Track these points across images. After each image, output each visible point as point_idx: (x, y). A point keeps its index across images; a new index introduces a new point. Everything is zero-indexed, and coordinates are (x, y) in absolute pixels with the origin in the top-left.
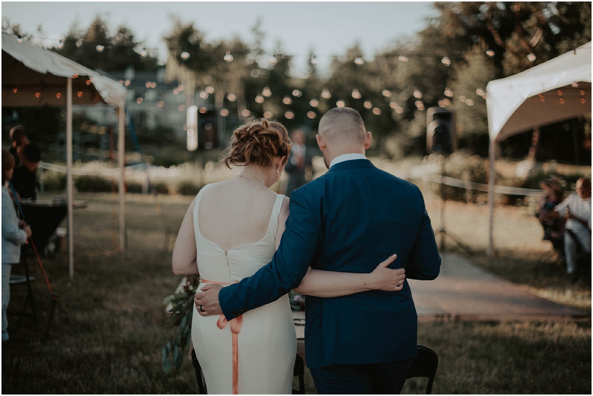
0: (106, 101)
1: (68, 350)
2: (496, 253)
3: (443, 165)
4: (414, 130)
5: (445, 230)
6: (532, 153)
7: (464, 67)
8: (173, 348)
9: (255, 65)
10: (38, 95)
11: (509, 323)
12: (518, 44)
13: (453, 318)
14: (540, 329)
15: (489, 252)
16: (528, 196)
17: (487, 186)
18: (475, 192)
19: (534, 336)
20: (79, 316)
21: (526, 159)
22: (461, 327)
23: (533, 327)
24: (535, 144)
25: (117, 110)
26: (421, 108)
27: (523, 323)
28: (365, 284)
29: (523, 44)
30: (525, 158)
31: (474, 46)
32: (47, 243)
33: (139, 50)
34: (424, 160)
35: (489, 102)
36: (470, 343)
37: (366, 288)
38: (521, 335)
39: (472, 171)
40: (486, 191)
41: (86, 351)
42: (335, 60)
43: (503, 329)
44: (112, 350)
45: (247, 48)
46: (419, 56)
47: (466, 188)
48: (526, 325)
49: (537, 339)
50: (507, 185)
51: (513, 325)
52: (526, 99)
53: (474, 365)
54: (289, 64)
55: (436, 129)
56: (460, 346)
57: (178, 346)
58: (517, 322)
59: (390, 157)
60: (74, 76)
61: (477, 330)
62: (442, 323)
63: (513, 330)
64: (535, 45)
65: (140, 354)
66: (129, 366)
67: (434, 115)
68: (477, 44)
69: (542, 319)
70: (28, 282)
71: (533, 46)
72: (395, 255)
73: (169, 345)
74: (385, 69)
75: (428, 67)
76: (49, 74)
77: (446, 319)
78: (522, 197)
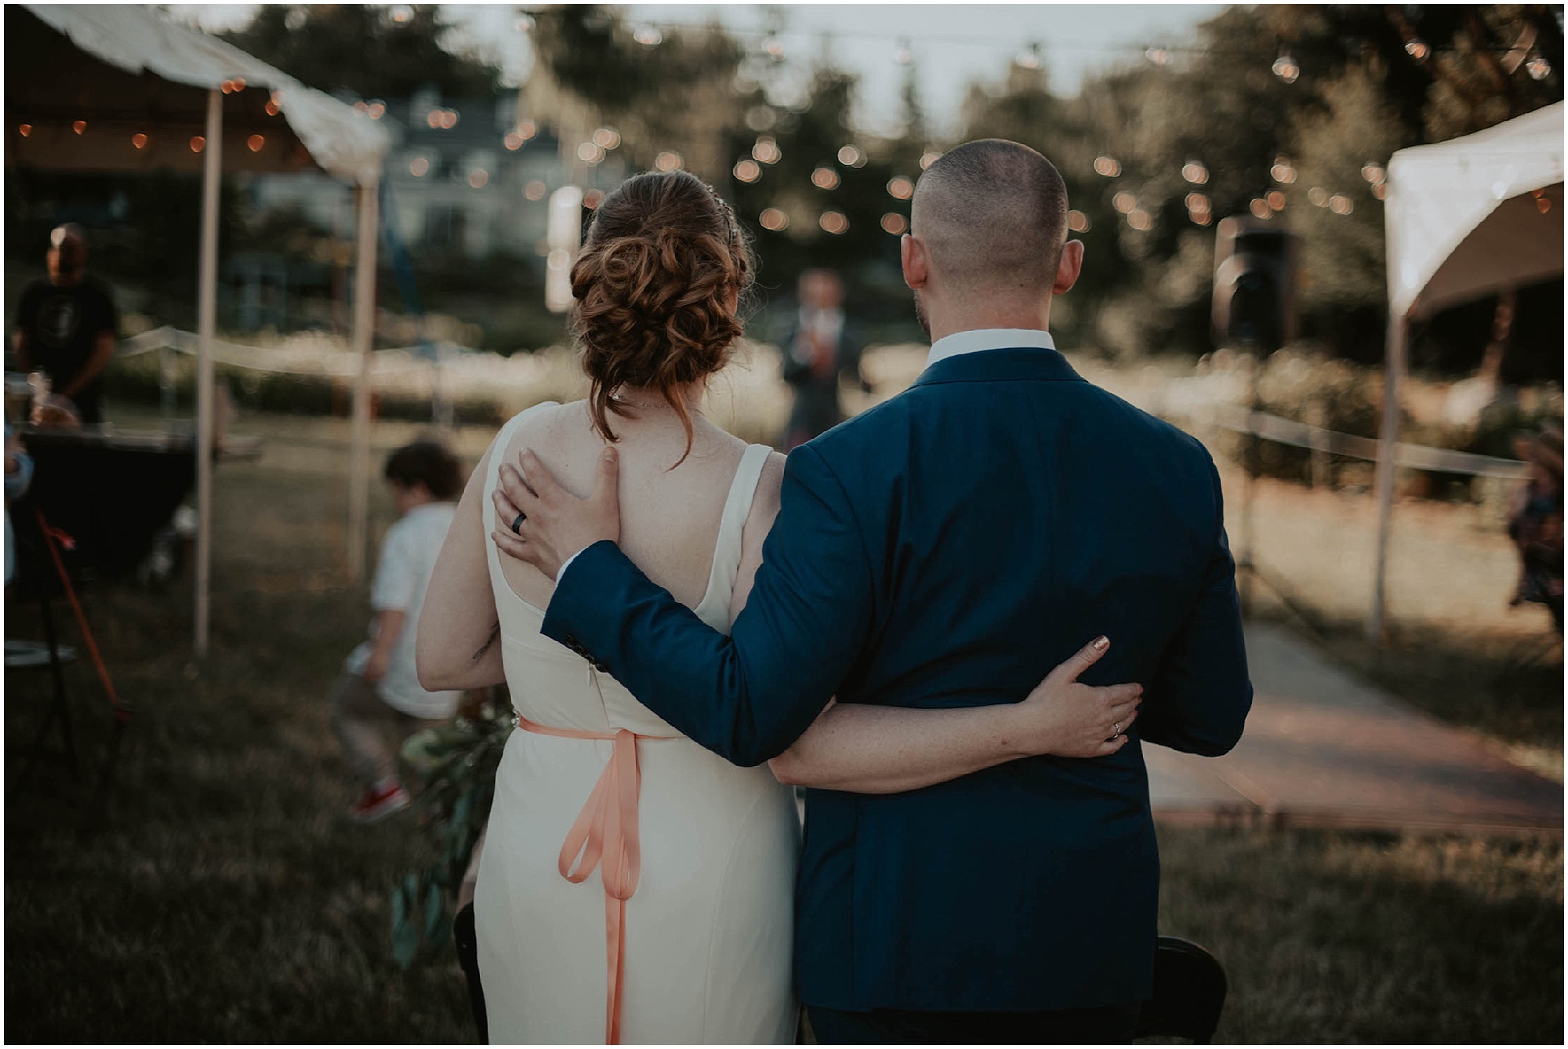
0: (323, 163)
1: (149, 867)
2: (1393, 631)
3: (1254, 382)
4: (1179, 284)
5: (1255, 562)
6: (1493, 361)
7: (1321, 120)
8: (424, 892)
9: (758, 98)
10: (140, 141)
11: (1428, 840)
12: (1468, 66)
13: (1266, 818)
14: (1518, 862)
15: (1372, 629)
16: (1483, 478)
17: (1375, 445)
18: (1338, 461)
19: (1499, 884)
20: (202, 766)
21: (1475, 375)
22: (1289, 844)
23: (1496, 856)
24: (1502, 337)
25: (355, 190)
26: (1201, 216)
27: (1469, 843)
28: (1004, 743)
29: (1484, 65)
30: (1473, 371)
31: (1349, 67)
32: (145, 551)
33: (452, 43)
34: (1201, 365)
35: (1393, 210)
36: (1315, 897)
37: (1008, 754)
38: (1464, 877)
39: (1332, 402)
40: (1372, 459)
41: (199, 872)
42: (976, 93)
43: (1412, 857)
44: (276, 871)
45: (739, 50)
46: (1198, 86)
47: (1311, 447)
48: (1477, 849)
49: (1509, 893)
50: (1426, 444)
51: (1439, 845)
52: (1500, 203)
53: (1324, 965)
54: (849, 95)
55: (1240, 279)
56: (1287, 905)
57: (441, 885)
58: (1451, 836)
59: (1108, 355)
60: (228, 86)
61: (1336, 856)
62: (1234, 832)
63: (1441, 860)
64: (1515, 68)
65: (354, 890)
66: (319, 924)
67: (1238, 239)
68: (1358, 60)
69: (1524, 833)
70: (55, 664)
71: (1512, 72)
72: (1105, 640)
73: (413, 882)
74: (1107, 117)
75: (1222, 117)
76: (148, 75)
77: (1246, 821)
78: (1466, 479)
